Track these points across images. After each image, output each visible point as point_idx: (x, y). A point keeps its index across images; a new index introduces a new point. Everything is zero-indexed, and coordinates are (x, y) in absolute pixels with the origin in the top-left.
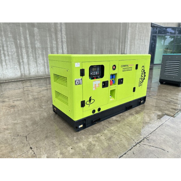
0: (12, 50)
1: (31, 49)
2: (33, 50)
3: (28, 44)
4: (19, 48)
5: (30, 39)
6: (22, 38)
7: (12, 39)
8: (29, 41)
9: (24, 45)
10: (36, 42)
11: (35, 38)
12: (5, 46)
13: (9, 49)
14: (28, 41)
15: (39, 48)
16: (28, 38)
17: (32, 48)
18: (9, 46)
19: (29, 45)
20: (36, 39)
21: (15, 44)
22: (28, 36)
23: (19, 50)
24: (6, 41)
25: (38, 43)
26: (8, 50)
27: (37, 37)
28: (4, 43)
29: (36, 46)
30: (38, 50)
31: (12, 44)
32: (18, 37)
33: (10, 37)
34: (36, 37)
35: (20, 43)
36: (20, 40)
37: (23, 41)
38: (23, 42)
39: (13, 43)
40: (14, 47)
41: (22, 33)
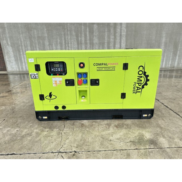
0: (74, 47)
1: (89, 45)
2: (91, 46)
3: (87, 41)
4: (80, 44)
5: (89, 35)
6: (83, 35)
7: (75, 37)
8: (88, 38)
9: (84, 41)
10: (95, 38)
11: (94, 34)
12: (70, 43)
13: (72, 46)
14: (87, 38)
15: (97, 43)
16: (88, 35)
17: (90, 44)
18: (72, 43)
19: (88, 42)
20: (95, 35)
21: (77, 41)
22: (88, 33)
23: (80, 46)
24: (71, 39)
25: (96, 39)
26: (71, 46)
27: (96, 33)
28: (69, 40)
29: (94, 41)
30: (95, 45)
31: (75, 41)
32: (80, 35)
33: (74, 35)
34: (94, 33)
35: (81, 39)
36: (81, 37)
37: (83, 37)
38: (83, 39)
39: (76, 40)
40: (76, 43)
41: (83, 31)
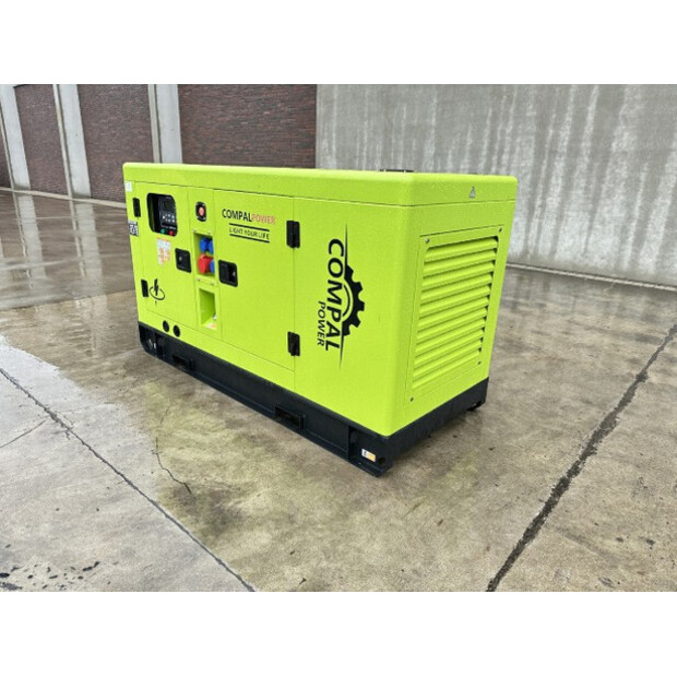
0: (523, 165)
1: (586, 159)
2: (596, 164)
3: (580, 141)
4: (546, 156)
5: (596, 118)
6: (568, 118)
7: (532, 127)
8: (589, 129)
9: (565, 144)
10: (621, 128)
11: (621, 113)
12: (507, 149)
13: (515, 161)
14: (586, 128)
15: (625, 153)
16: (590, 118)
17: (593, 156)
18: (518, 149)
19: (586, 145)
20: (624, 116)
21: (536, 143)
22: (592, 107)
23: (545, 162)
24: (514, 134)
25: (626, 134)
26: (510, 161)
27: (632, 108)
28: (508, 138)
29: (614, 145)
30: (616, 163)
31: (529, 141)
32: (554, 116)
33: (530, 118)
34: (625, 106)
35: (556, 136)
36: (557, 126)
37: (568, 127)
38: (565, 134)
39: (533, 138)
40: (532, 151)
41: (572, 99)
